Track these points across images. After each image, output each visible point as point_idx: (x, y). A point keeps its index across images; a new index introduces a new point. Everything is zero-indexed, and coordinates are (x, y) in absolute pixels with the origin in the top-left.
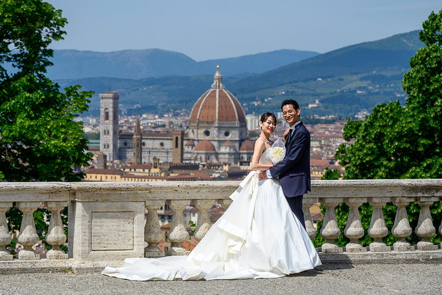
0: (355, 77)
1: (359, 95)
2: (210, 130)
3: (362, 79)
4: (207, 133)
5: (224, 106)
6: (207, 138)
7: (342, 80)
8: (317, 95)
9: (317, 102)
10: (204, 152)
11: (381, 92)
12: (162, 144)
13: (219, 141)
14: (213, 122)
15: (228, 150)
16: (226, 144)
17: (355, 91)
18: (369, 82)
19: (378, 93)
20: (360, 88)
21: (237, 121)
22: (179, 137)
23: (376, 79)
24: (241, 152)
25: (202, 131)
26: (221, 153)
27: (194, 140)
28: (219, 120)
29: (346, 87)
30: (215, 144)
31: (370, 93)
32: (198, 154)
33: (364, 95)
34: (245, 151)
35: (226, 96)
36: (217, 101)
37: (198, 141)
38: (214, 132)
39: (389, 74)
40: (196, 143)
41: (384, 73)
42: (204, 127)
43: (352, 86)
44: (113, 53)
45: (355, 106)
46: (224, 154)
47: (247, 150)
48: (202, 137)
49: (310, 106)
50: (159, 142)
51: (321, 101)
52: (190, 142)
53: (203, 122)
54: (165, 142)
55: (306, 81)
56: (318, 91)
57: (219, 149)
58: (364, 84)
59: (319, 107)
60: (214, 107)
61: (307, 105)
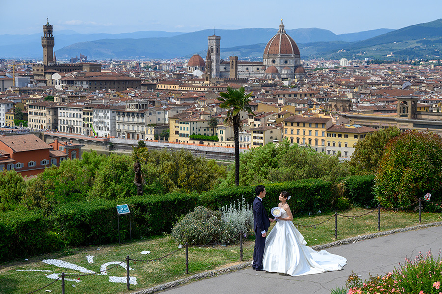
0: (414, 41)
1: (415, 50)
2: (276, 60)
3: (417, 42)
4: (274, 61)
5: (284, 44)
6: (274, 64)
7: (407, 43)
8: (393, 50)
9: (392, 54)
10: (271, 73)
11: (427, 49)
12: (247, 69)
13: (281, 66)
14: (277, 54)
15: (286, 72)
16: (285, 68)
17: (413, 48)
18: (422, 44)
19: (425, 49)
20: (416, 47)
21: (293, 54)
22: (234, 61)
23: (425, 42)
24: (295, 73)
25: (270, 60)
26: (282, 74)
27: (265, 66)
28: (281, 53)
29: (409, 47)
30: (279, 68)
31: (421, 49)
32: (267, 74)
33: (417, 50)
34: (298, 73)
35: (286, 38)
36: (280, 41)
37: (268, 66)
38: (278, 60)
39: (432, 39)
40: (267, 67)
41: (430, 39)
42: (272, 57)
43: (412, 46)
44: (293, 30)
45: (412, 56)
46: (284, 74)
47: (299, 72)
48: (270, 64)
49: (388, 56)
50: (246, 67)
51: (393, 54)
52: (263, 67)
53: (271, 54)
54: (249, 67)
55: (387, 43)
56: (394, 48)
57: (281, 72)
58: (419, 45)
59: (392, 56)
60: (278, 45)
61: (386, 56)
